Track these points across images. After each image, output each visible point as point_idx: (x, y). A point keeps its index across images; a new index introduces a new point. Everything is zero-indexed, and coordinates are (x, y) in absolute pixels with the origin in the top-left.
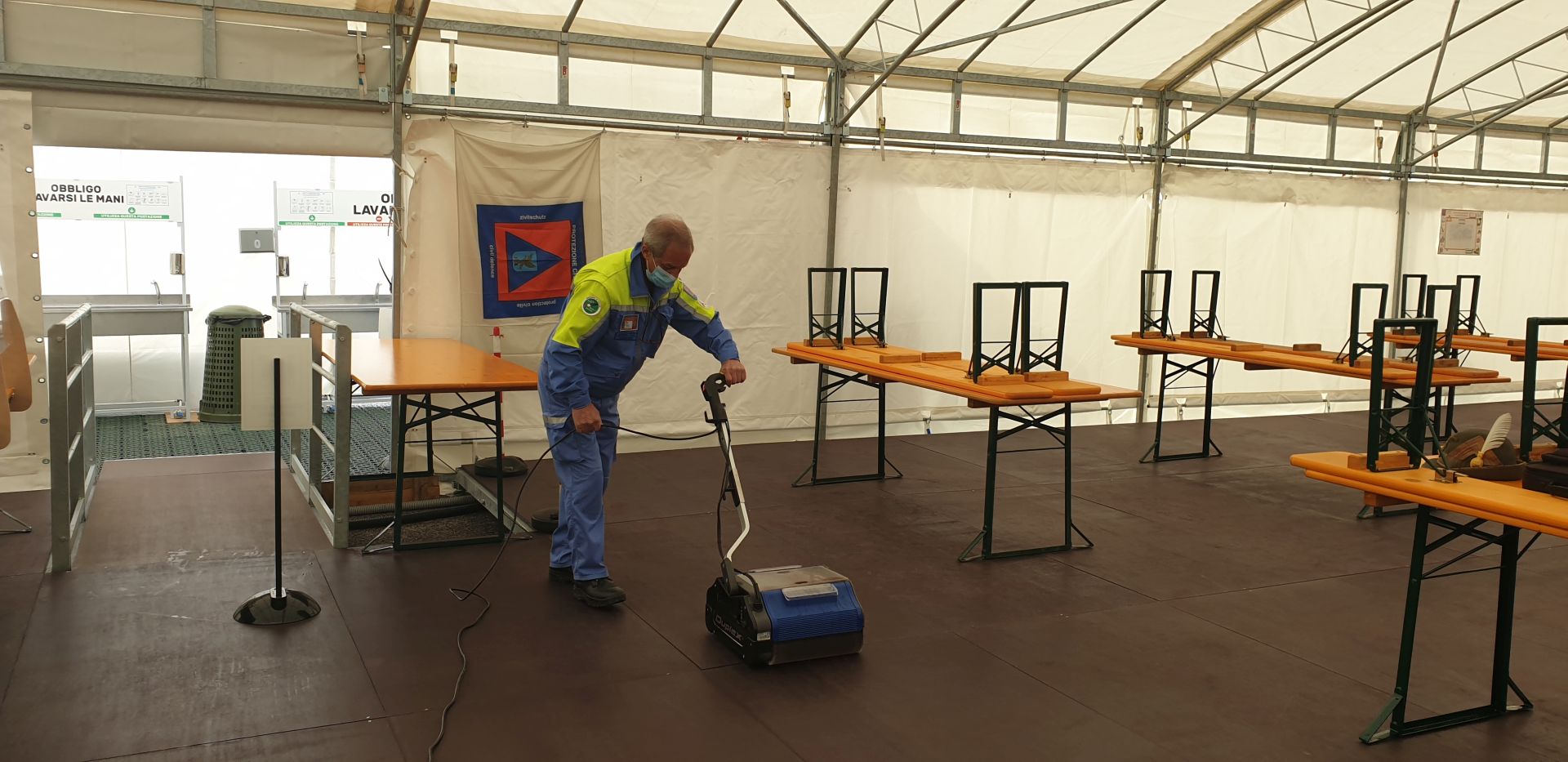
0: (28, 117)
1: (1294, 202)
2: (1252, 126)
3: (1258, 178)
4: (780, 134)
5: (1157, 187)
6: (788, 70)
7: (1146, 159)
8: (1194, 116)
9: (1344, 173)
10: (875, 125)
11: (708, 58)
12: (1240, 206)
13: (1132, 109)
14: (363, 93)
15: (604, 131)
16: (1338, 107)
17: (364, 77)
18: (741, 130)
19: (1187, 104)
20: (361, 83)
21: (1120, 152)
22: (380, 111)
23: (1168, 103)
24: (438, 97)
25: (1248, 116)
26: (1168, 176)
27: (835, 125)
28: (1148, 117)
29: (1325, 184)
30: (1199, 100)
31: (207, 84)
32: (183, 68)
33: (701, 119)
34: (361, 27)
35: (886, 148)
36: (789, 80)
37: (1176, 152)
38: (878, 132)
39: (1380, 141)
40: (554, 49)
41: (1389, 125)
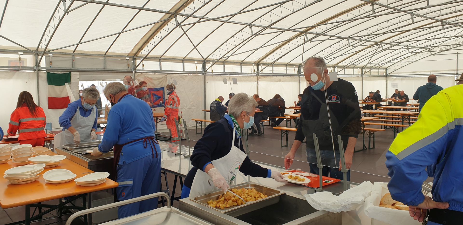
0: (78, 77)
1: (281, 81)
2: (273, 68)
3: (275, 77)
4: (195, 73)
5: (258, 80)
6: (196, 62)
7: (256, 75)
8: (263, 67)
9: (289, 76)
10: (211, 71)
11: (183, 61)
12: (272, 83)
13: (253, 66)
14: (129, 70)
15: (167, 74)
16: (287, 64)
17: (129, 67)
18: (189, 73)
19: (262, 65)
20: (129, 68)
21: (251, 74)
22: (132, 73)
23: (259, 65)
24: (141, 70)
25: (272, 66)
26: (259, 78)
27: (205, 71)
28: (255, 68)
29: (286, 78)
30: (264, 64)
31: (105, 69)
32: (101, 67)
33: (183, 71)
34: (128, 58)
35: (213, 75)
36: (197, 64)
37: (260, 74)
38: (212, 72)
39: (295, 70)
40: (159, 61)
41: (296, 67)
